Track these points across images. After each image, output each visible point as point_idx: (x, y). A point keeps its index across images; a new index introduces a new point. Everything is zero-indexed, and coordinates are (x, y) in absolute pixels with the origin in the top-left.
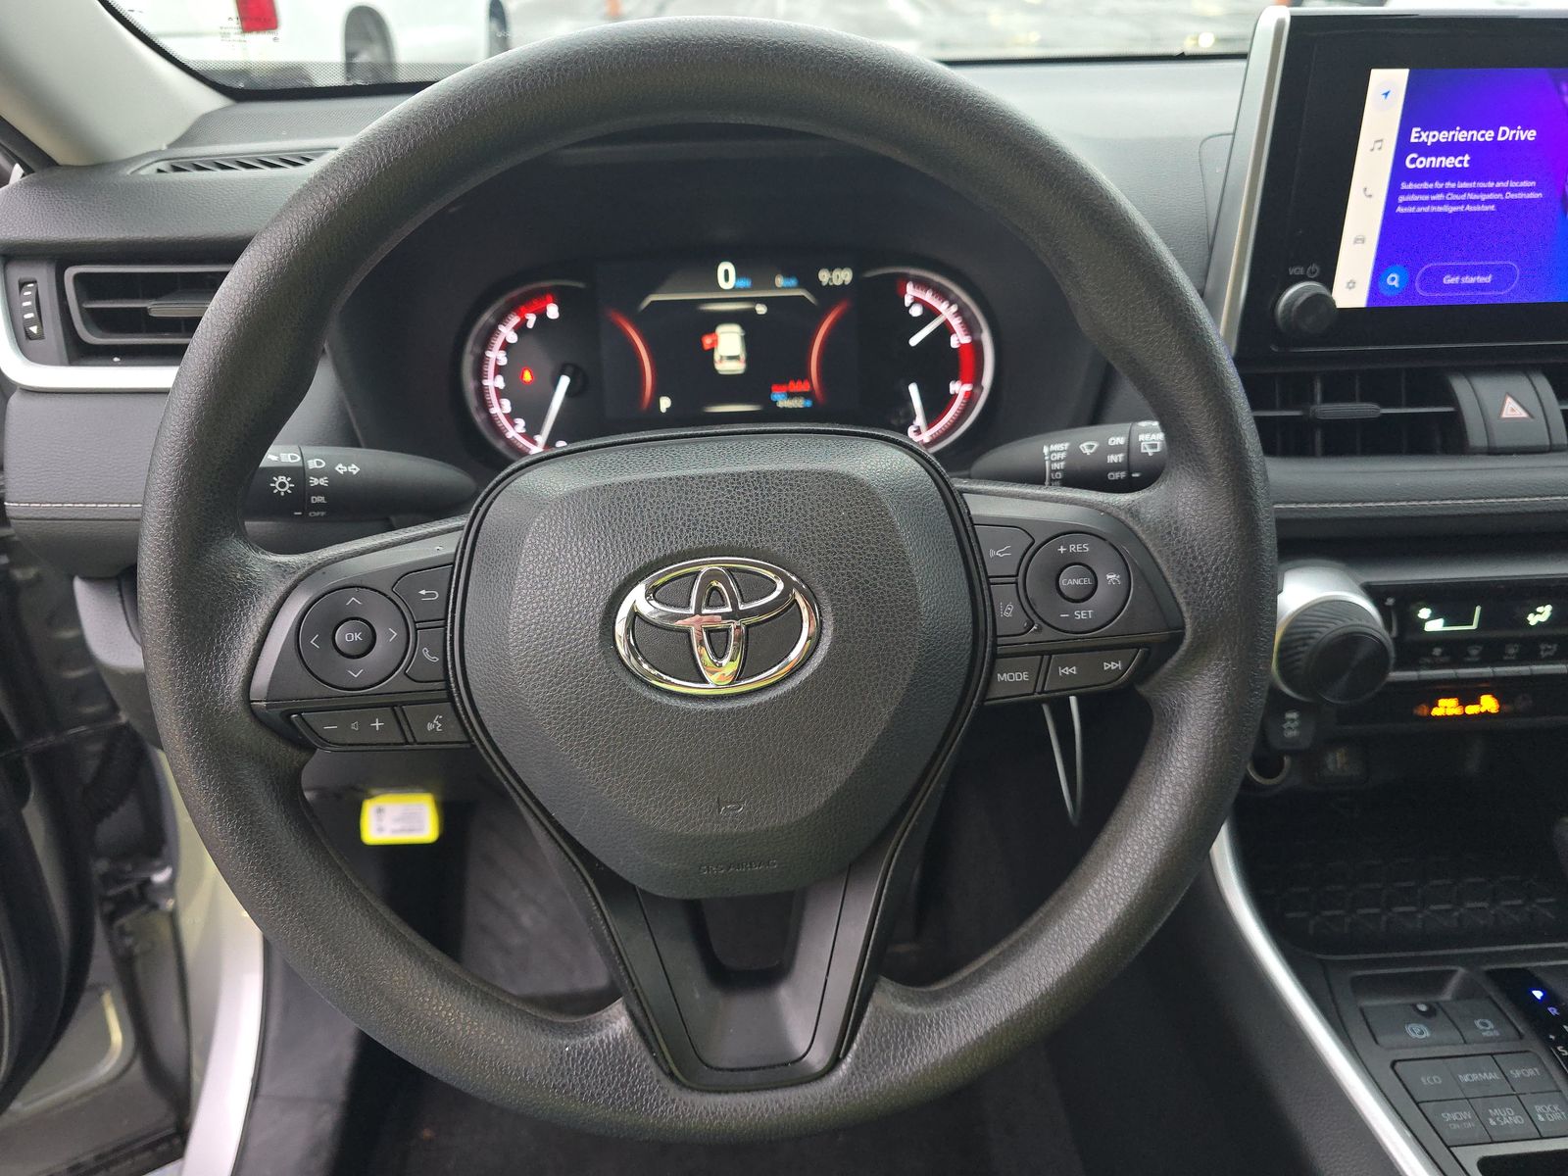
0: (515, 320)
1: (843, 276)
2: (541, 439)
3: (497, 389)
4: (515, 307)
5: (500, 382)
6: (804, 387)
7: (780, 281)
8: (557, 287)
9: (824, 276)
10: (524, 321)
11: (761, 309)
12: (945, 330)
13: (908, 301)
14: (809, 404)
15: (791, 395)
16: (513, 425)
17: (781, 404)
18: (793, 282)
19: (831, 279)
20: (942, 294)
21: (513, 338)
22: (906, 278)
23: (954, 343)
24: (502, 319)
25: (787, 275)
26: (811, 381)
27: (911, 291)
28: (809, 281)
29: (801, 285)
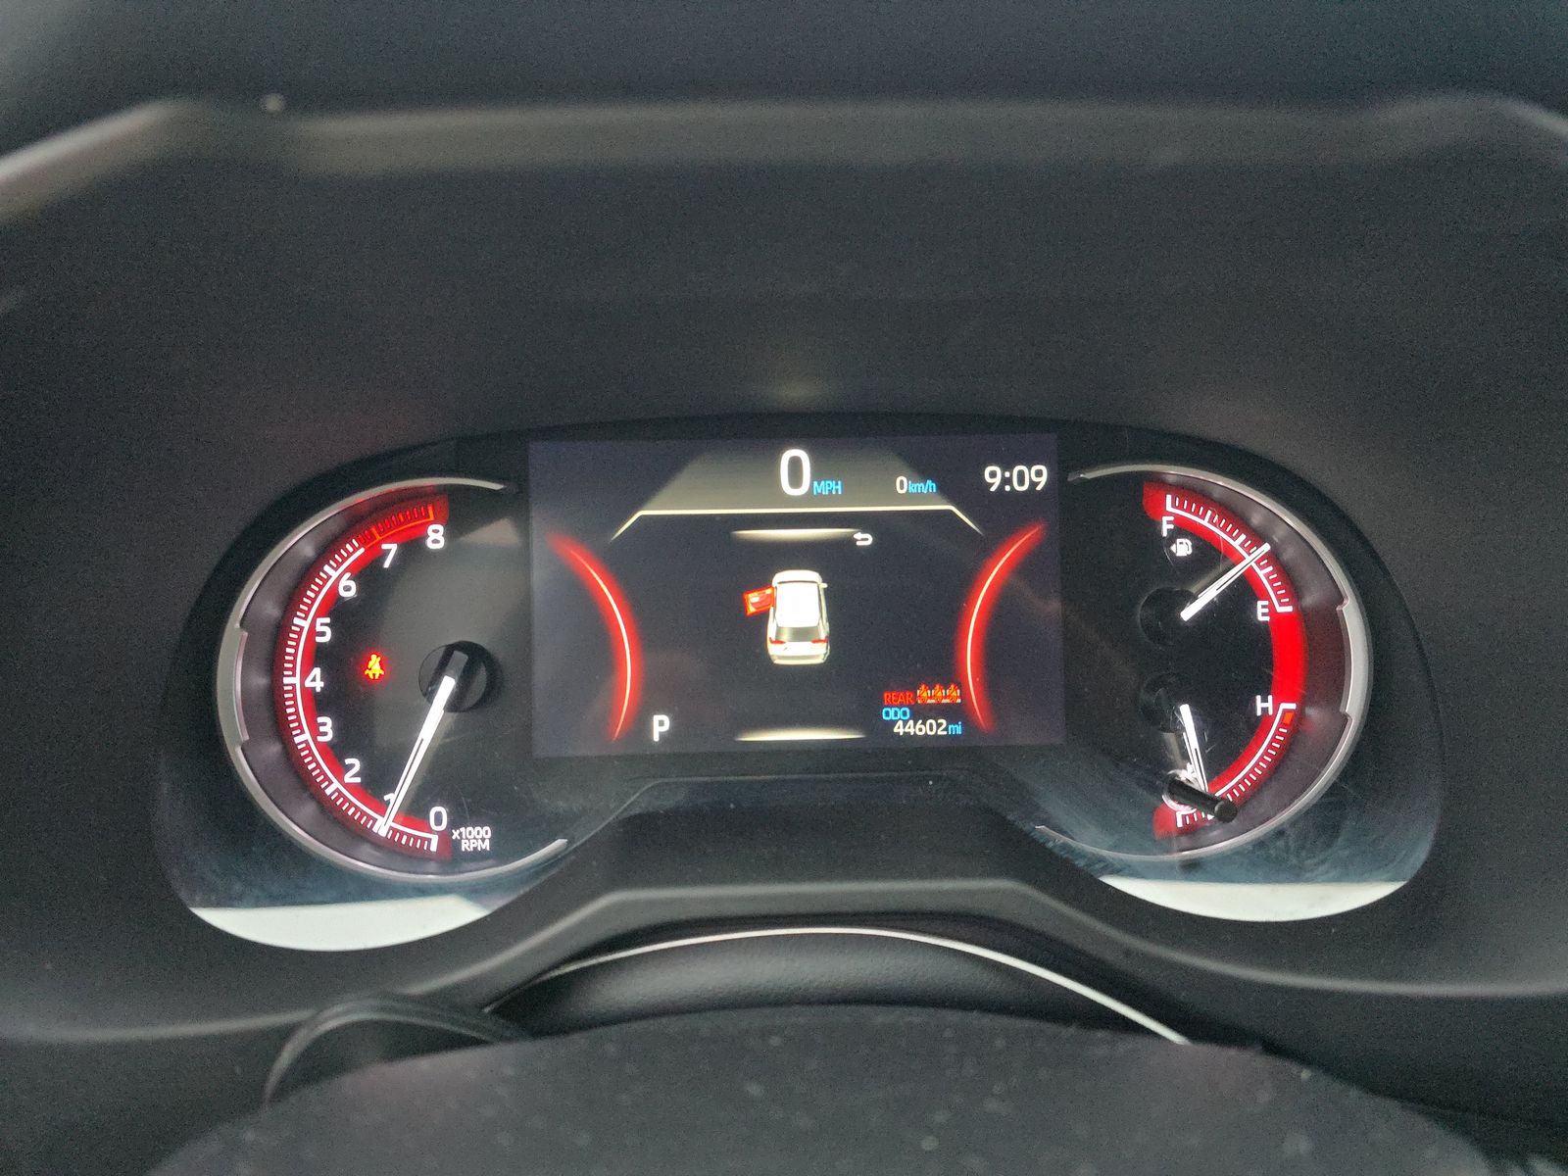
0: (355, 552)
1: (1036, 476)
2: (395, 799)
3: (308, 693)
4: (355, 525)
5: (316, 681)
6: (951, 695)
7: (903, 484)
8: (446, 488)
9: (993, 476)
10: (375, 556)
11: (863, 539)
12: (1246, 590)
13: (1166, 526)
14: (957, 729)
15: (920, 713)
16: (340, 770)
17: (899, 729)
18: (930, 486)
19: (1006, 481)
20: (1234, 514)
21: (348, 589)
22: (1161, 484)
23: (1261, 613)
24: (328, 549)
25: (922, 472)
26: (961, 685)
27: (1172, 509)
28: (959, 484)
29: (946, 491)
